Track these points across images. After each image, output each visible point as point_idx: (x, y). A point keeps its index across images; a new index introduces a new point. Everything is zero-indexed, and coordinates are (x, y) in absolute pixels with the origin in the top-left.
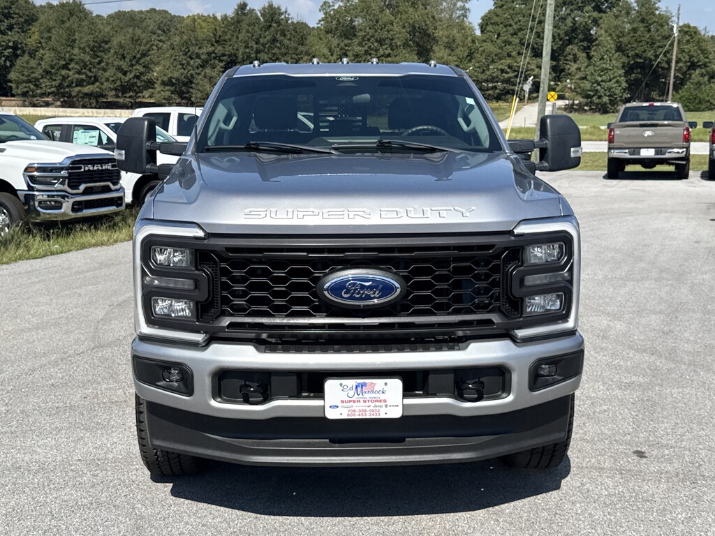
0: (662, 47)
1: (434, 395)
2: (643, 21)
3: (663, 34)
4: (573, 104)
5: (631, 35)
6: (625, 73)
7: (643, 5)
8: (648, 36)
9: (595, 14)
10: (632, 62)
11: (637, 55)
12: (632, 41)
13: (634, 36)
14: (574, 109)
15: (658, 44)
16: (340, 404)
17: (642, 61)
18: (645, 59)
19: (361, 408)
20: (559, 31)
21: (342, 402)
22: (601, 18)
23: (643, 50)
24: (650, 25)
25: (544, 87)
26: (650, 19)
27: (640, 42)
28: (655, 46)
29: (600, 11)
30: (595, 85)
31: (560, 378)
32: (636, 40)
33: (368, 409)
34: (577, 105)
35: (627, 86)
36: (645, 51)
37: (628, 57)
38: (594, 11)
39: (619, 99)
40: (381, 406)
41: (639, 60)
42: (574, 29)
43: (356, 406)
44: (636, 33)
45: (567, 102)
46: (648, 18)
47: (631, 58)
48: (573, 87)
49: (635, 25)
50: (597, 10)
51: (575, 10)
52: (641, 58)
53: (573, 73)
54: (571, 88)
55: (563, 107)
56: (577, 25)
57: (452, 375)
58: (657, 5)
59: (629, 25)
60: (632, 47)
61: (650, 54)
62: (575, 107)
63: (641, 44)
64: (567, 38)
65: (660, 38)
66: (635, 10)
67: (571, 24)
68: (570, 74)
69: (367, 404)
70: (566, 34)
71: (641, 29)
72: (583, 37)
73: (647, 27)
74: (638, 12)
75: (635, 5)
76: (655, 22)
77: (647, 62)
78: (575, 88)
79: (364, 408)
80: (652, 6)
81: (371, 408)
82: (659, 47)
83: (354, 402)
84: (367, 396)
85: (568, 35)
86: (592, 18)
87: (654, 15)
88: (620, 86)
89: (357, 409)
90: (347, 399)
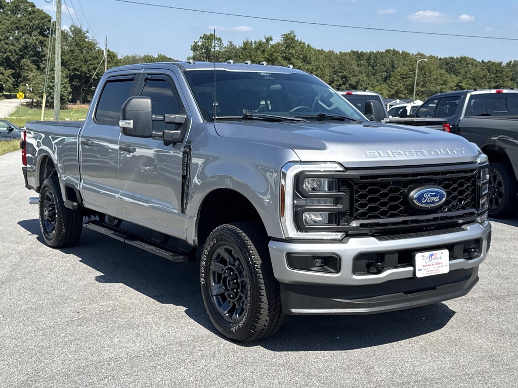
0: (92, 65)
1: (456, 258)
2: (77, 45)
3: (93, 56)
4: (33, 102)
5: (71, 55)
6: (69, 81)
7: (76, 34)
8: (82, 56)
9: (41, 38)
10: (73, 74)
11: (75, 69)
12: (71, 59)
13: (72, 56)
14: (34, 105)
15: (90, 62)
16: (422, 268)
17: (79, 73)
18: (82, 72)
19: (431, 269)
20: (15, 48)
21: (423, 266)
22: (45, 41)
23: (79, 66)
24: (83, 49)
25: (58, 88)
26: (83, 44)
27: (77, 60)
28: (88, 63)
29: (44, 36)
30: (49, 88)
32: (74, 58)
33: (434, 269)
34: (35, 103)
35: (71, 90)
36: (81, 67)
37: (69, 70)
38: (40, 35)
39: (66, 99)
40: (440, 267)
41: (77, 73)
42: (26, 47)
43: (430, 268)
44: (74, 53)
45: (28, 100)
46: (81, 43)
47: (71, 71)
48: (31, 90)
49: (72, 48)
50: (42, 35)
51: (26, 33)
52: (78, 71)
53: (31, 80)
54: (29, 90)
55: (25, 104)
56: (28, 45)
57: (463, 246)
58: (86, 35)
59: (67, 47)
60: (72, 63)
61: (85, 69)
62: (34, 104)
63: (78, 61)
64: (21, 53)
65: (91, 58)
66: (71, 37)
67: (24, 44)
68: (29, 80)
69: (434, 266)
70: (20, 50)
71: (77, 51)
72: (33, 53)
73: (80, 49)
74: (73, 38)
75: (71, 33)
76: (86, 47)
77: (83, 74)
78: (33, 90)
79: (432, 269)
80: (83, 36)
81: (436, 268)
82: (91, 64)
83: (428, 265)
84: (434, 261)
85: (22, 52)
86: (39, 40)
87: (85, 42)
88: (67, 90)
89: (429, 270)
90: (425, 264)
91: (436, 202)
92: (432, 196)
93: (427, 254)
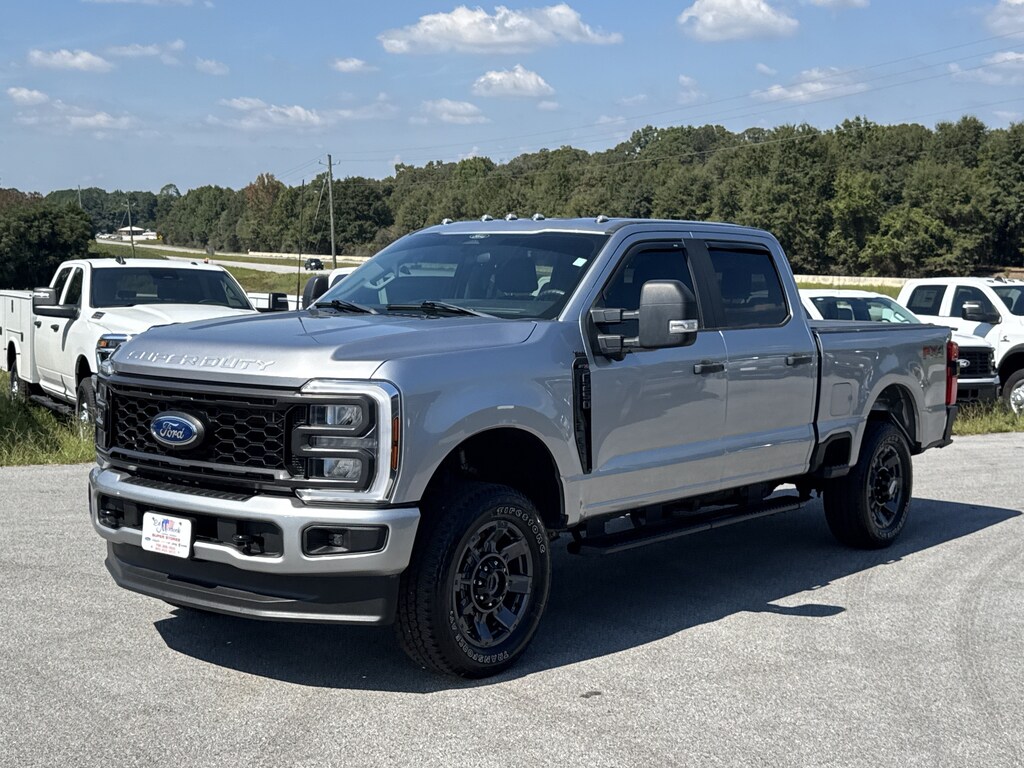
1: (220, 542)
16: (152, 538)
21: (153, 535)
31: (345, 550)
33: (168, 545)
40: (176, 545)
43: (163, 542)
57: (235, 526)
69: (168, 540)
79: (166, 545)
81: (170, 545)
83: (160, 536)
84: (169, 533)
89: (162, 544)
90: (156, 533)
91: (180, 440)
92: (173, 428)
93: (160, 517)
